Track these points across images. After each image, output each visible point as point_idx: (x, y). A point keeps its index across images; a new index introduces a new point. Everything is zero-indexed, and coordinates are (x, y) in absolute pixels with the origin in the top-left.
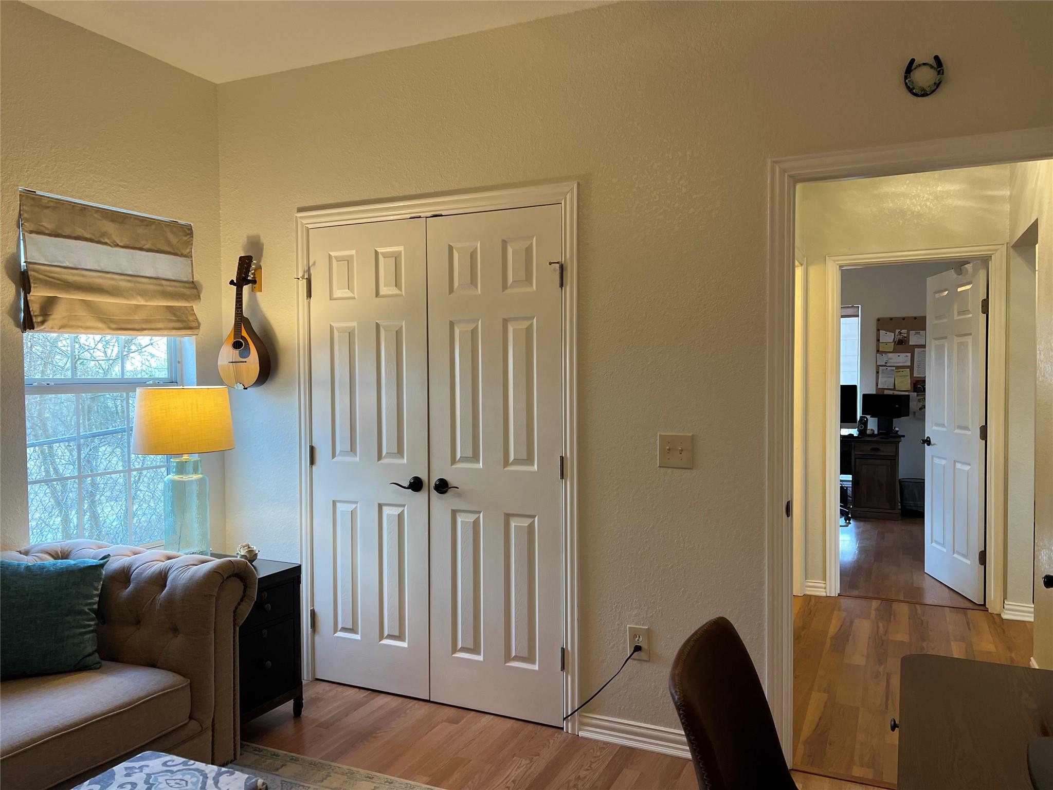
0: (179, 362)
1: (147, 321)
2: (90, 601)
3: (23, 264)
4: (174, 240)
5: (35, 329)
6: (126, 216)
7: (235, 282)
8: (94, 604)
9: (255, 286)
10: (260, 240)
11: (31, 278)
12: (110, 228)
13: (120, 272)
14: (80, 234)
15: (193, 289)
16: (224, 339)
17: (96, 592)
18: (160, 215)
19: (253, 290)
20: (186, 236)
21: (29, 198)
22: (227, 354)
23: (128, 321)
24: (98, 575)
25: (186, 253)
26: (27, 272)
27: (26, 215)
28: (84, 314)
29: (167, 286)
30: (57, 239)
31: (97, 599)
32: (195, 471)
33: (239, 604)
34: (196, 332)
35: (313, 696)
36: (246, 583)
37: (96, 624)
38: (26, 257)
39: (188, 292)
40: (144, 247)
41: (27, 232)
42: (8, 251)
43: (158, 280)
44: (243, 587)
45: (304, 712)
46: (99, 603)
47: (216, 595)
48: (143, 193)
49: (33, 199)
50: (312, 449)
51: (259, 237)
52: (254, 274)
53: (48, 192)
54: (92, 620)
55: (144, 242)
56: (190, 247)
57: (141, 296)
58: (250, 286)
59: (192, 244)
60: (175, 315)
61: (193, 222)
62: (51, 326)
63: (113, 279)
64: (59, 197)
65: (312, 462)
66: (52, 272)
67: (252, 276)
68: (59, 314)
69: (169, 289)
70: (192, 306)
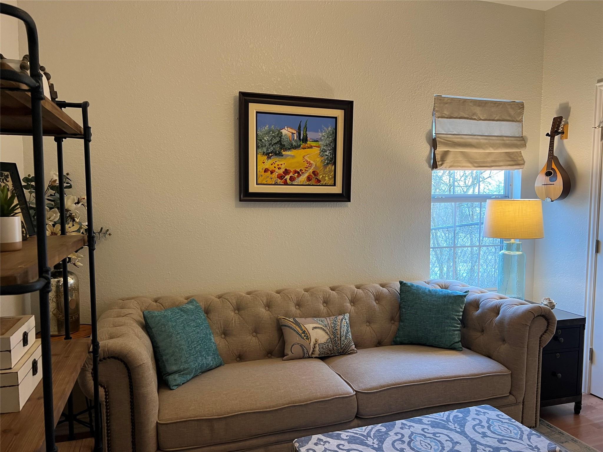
0: (510, 185)
1: (494, 162)
2: (458, 314)
3: (434, 134)
4: (512, 112)
5: (438, 168)
6: (486, 102)
7: (550, 134)
8: (460, 316)
9: (563, 135)
10: (568, 105)
11: (437, 141)
12: (478, 110)
13: (481, 134)
14: (462, 115)
15: (522, 141)
16: (540, 170)
17: (461, 310)
18: (505, 99)
19: (561, 138)
20: (520, 109)
21: (439, 99)
22: (541, 180)
23: (484, 162)
24: (463, 301)
25: (518, 120)
26: (436, 139)
27: (436, 109)
28: (462, 159)
29: (506, 140)
30: (451, 119)
31: (461, 313)
32: (518, 250)
33: (543, 334)
34: (522, 166)
35: (589, 404)
36: (549, 322)
37: (461, 327)
38: (435, 131)
39: (519, 143)
40: (495, 119)
41: (436, 117)
42: (428, 128)
43: (502, 137)
44: (546, 324)
45: (582, 413)
46: (463, 316)
47: (529, 325)
48: (497, 87)
49: (440, 99)
50: (598, 242)
51: (568, 103)
52: (563, 128)
53: (447, 95)
54: (459, 324)
55: (495, 116)
56: (521, 116)
57: (492, 147)
58: (559, 136)
59: (523, 114)
60: (510, 157)
61: (524, 100)
62: (445, 166)
63: (478, 139)
64: (453, 97)
65: (597, 251)
66: (447, 138)
67: (561, 129)
68: (449, 160)
69: (507, 142)
70: (521, 151)
